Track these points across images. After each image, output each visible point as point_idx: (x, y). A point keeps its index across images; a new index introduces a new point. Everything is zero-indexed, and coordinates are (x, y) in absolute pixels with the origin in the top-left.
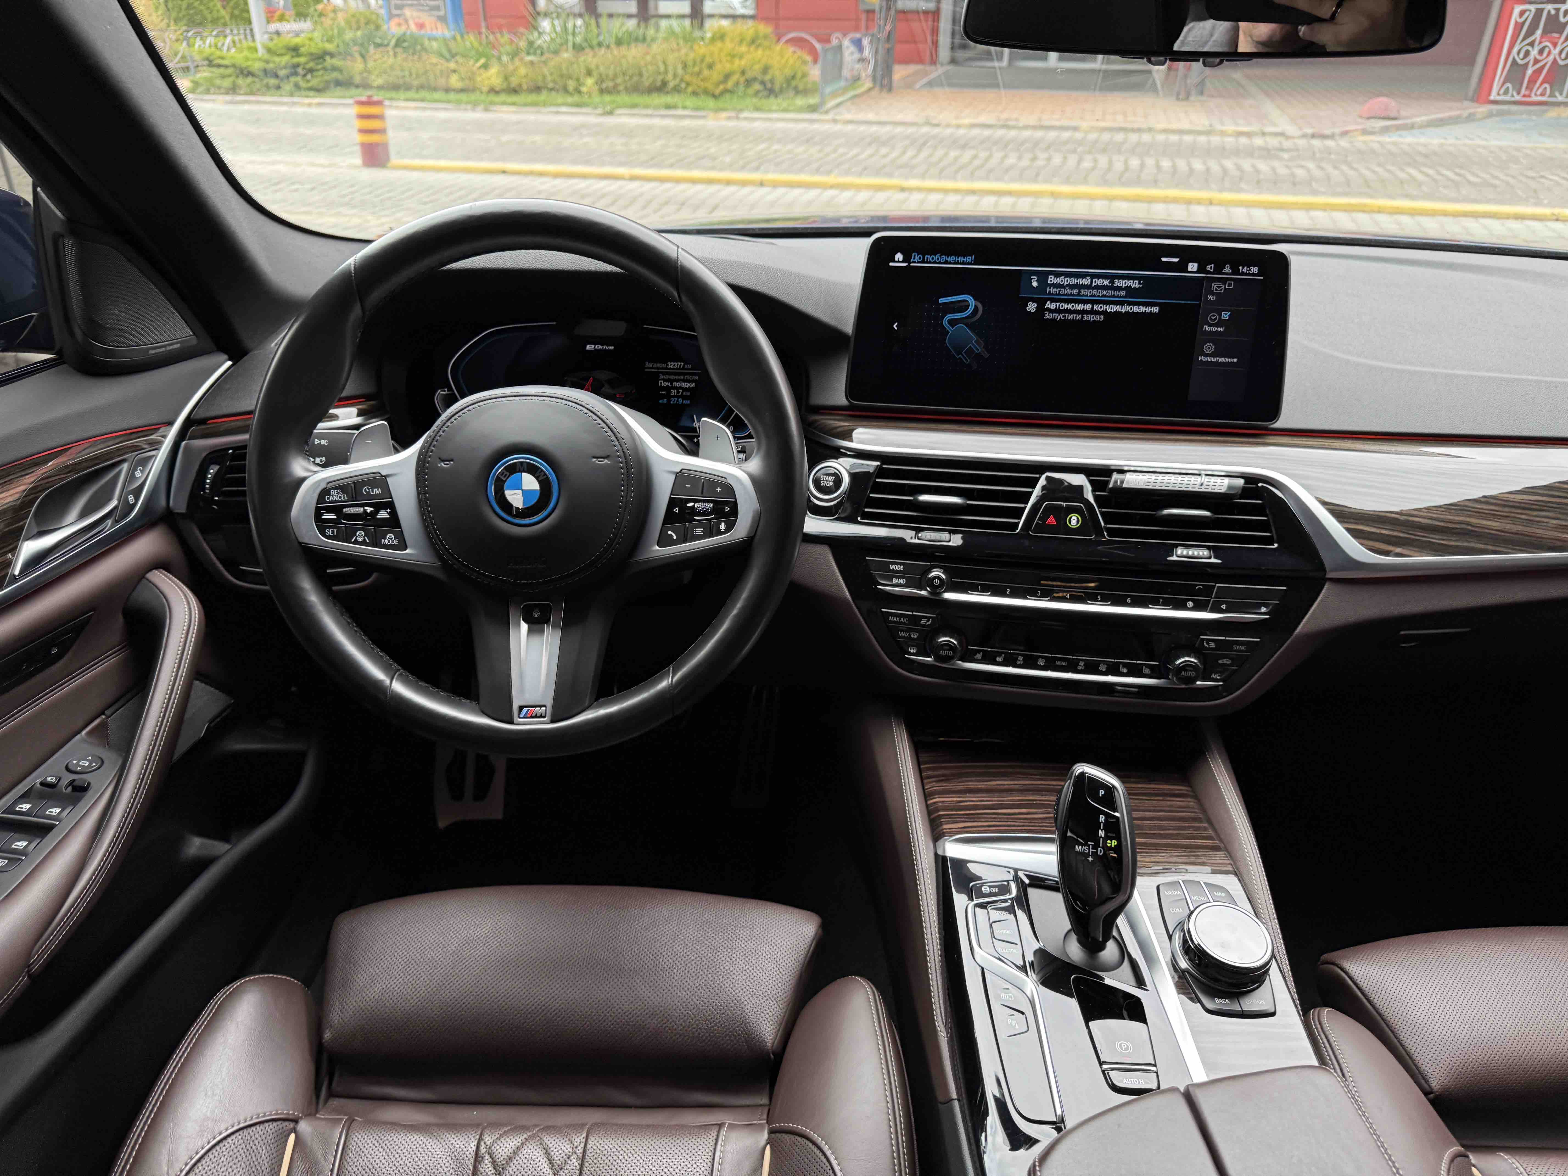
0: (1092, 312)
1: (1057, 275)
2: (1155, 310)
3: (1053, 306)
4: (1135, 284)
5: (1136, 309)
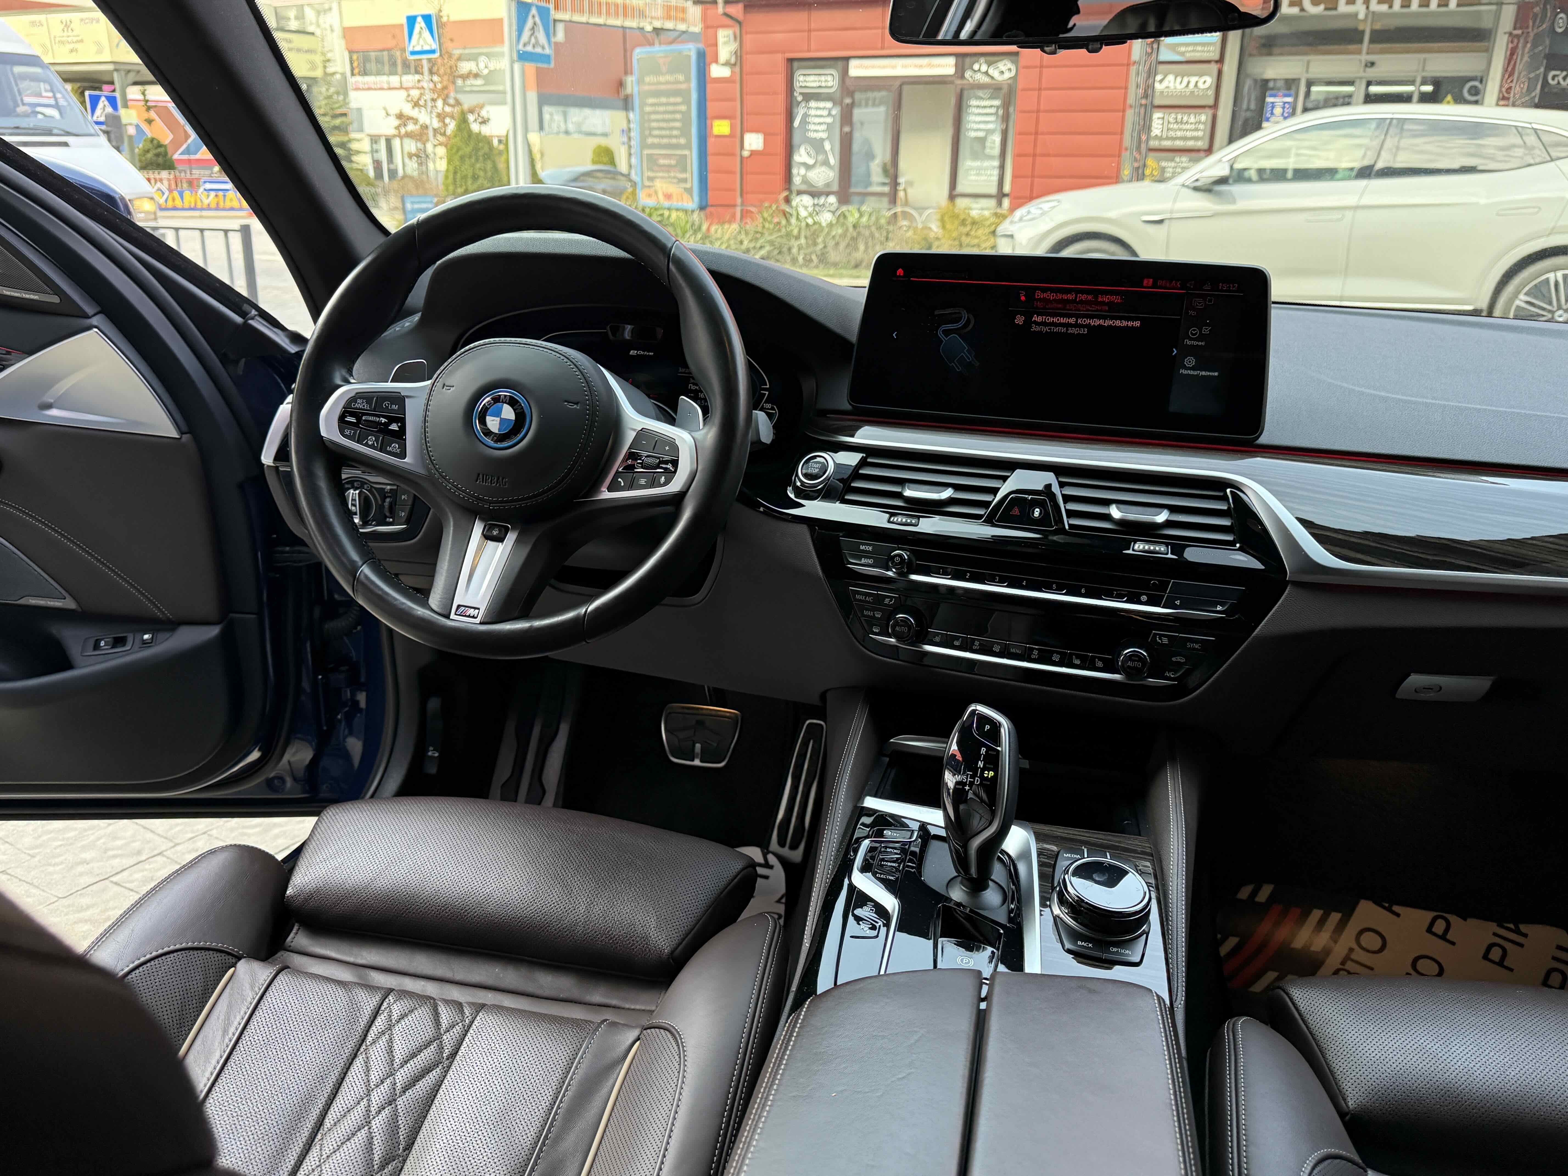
0: (1076, 325)
1: (1044, 290)
2: (1137, 324)
3: (1039, 319)
4: (1116, 299)
5: (1118, 323)
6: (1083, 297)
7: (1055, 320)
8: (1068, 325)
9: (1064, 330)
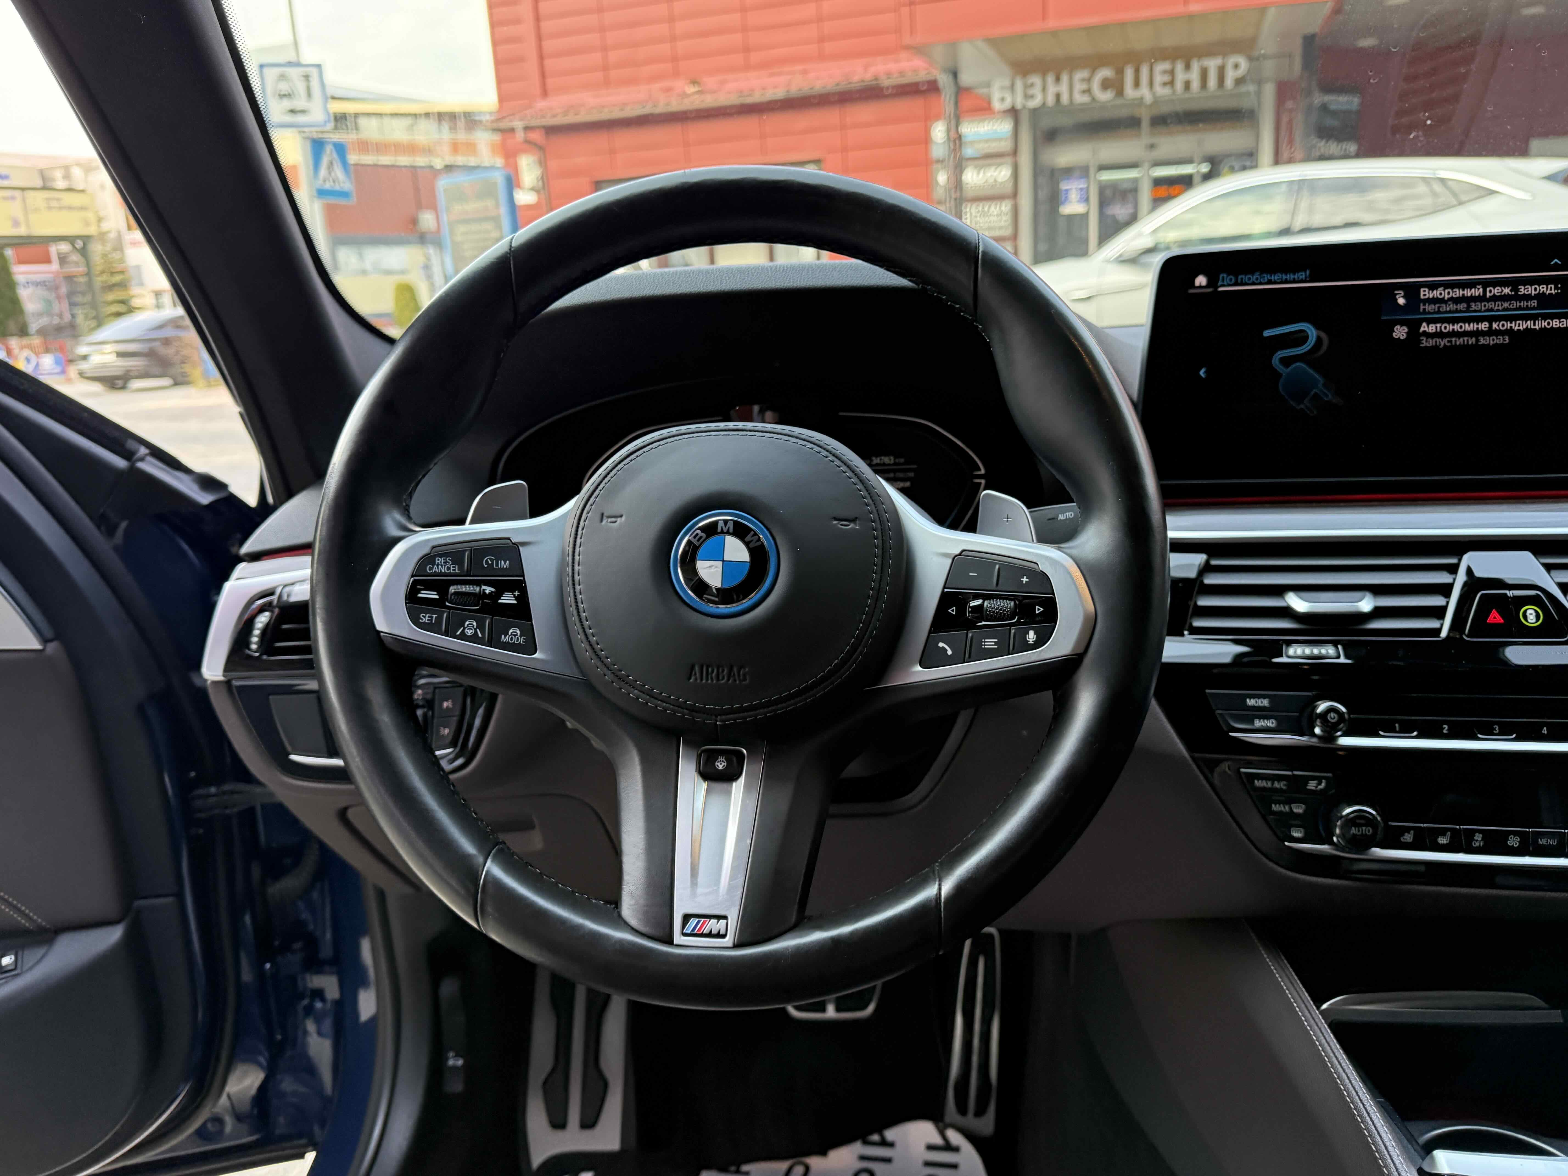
6: (1497, 291)
7: (1457, 327)
8: (1477, 334)
9: (1472, 341)
